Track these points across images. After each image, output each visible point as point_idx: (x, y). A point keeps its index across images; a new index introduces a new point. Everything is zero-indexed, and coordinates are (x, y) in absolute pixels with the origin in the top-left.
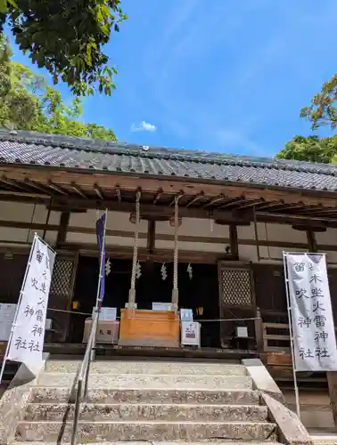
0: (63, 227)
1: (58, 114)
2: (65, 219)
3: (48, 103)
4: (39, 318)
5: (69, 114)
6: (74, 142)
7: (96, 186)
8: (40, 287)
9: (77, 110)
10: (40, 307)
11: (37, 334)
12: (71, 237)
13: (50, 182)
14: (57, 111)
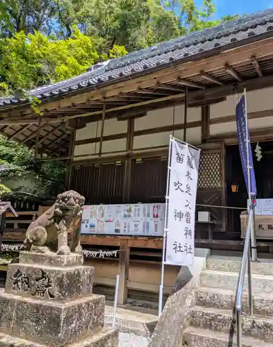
0: (205, 122)
1: (195, 21)
2: (205, 113)
3: (186, 15)
4: (188, 221)
5: (204, 16)
6: (206, 34)
7: (227, 66)
8: (185, 190)
9: (210, 11)
10: (187, 209)
11: (188, 236)
12: (215, 130)
13: (179, 79)
14: (194, 18)
